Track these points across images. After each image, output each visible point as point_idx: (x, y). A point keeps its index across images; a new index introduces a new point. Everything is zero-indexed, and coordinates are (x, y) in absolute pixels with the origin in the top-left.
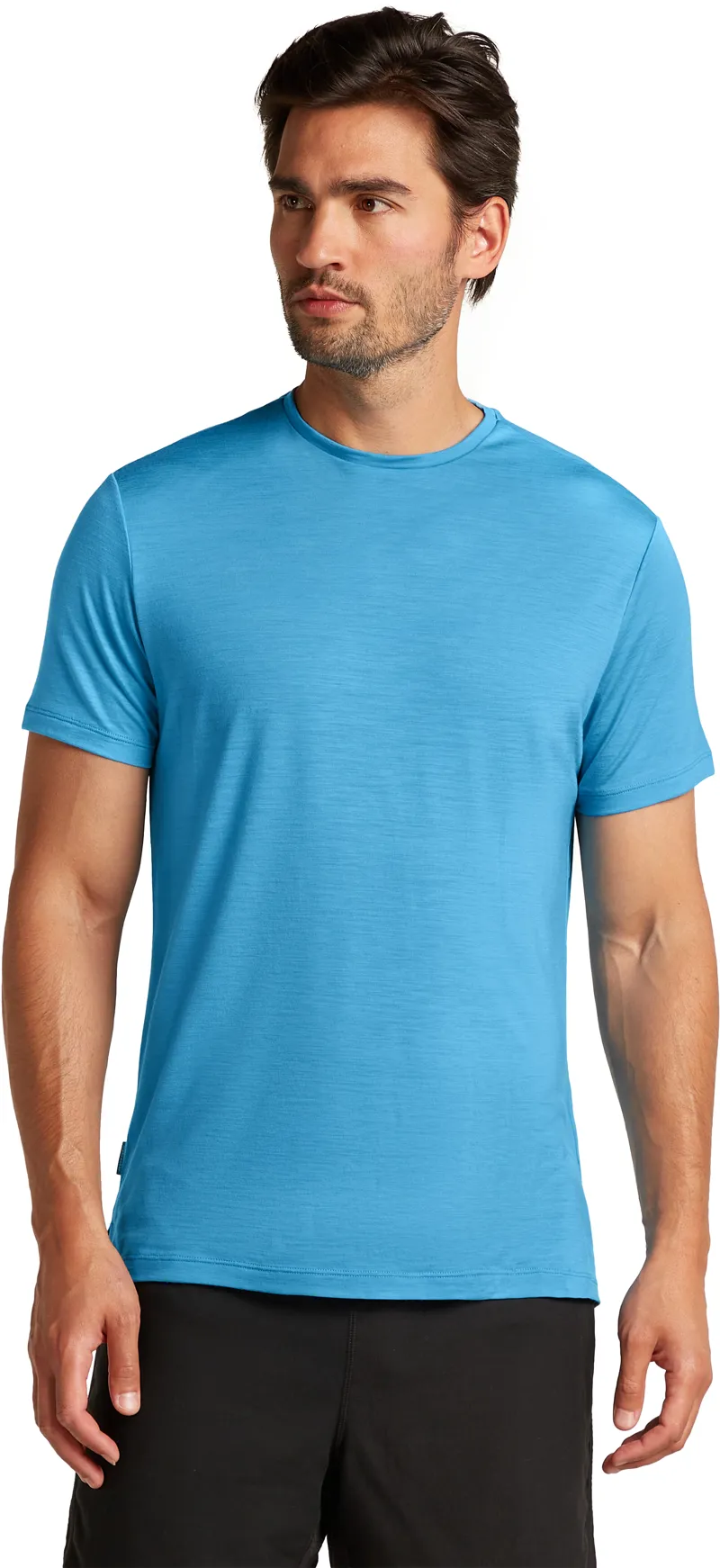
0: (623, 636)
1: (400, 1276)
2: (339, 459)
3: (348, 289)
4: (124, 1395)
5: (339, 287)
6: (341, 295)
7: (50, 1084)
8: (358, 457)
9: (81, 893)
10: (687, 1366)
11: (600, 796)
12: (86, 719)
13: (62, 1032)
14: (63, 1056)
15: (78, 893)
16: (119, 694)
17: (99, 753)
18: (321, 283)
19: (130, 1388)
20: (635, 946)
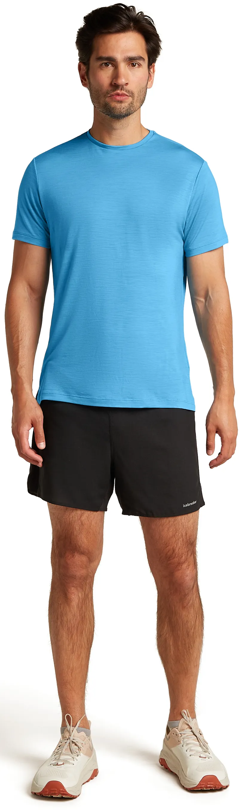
0: (192, 200)
1: (123, 400)
2: (102, 148)
3: (129, 92)
4: (40, 443)
5: (126, 91)
6: (127, 94)
7: (16, 347)
8: (108, 147)
9: (29, 288)
10: (228, 434)
11: (189, 250)
12: (28, 233)
13: (20, 331)
14: (20, 338)
15: (27, 288)
16: (36, 224)
17: (32, 243)
18: (121, 89)
19: (42, 441)
20: (203, 300)
